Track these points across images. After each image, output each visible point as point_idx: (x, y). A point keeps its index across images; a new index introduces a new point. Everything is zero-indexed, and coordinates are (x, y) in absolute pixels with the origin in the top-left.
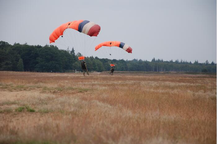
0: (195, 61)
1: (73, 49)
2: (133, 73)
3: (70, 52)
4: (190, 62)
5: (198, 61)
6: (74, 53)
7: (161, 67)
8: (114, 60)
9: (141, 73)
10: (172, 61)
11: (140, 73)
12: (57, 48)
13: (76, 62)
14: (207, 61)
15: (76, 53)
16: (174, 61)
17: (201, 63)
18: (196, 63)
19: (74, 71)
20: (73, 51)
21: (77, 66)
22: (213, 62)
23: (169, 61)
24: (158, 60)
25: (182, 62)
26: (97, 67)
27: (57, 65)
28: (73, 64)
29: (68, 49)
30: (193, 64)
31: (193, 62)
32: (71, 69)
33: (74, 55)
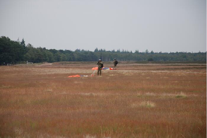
0: (136, 51)
1: (23, 40)
2: (85, 63)
3: (20, 43)
4: (131, 52)
5: (138, 51)
6: (25, 44)
7: (106, 57)
8: (61, 50)
9: (93, 63)
10: (114, 51)
11: (91, 63)
12: (9, 39)
13: (27, 54)
14: (147, 50)
15: (26, 44)
16: (116, 51)
17: (142, 52)
18: (137, 52)
19: (25, 62)
20: (23, 42)
21: (28, 57)
22: (152, 51)
23: (111, 51)
24: (100, 50)
25: (123, 52)
26: (48, 58)
27: (10, 56)
28: (24, 55)
29: (18, 40)
30: (134, 53)
31: (134, 52)
32: (22, 60)
33: (24, 46)
